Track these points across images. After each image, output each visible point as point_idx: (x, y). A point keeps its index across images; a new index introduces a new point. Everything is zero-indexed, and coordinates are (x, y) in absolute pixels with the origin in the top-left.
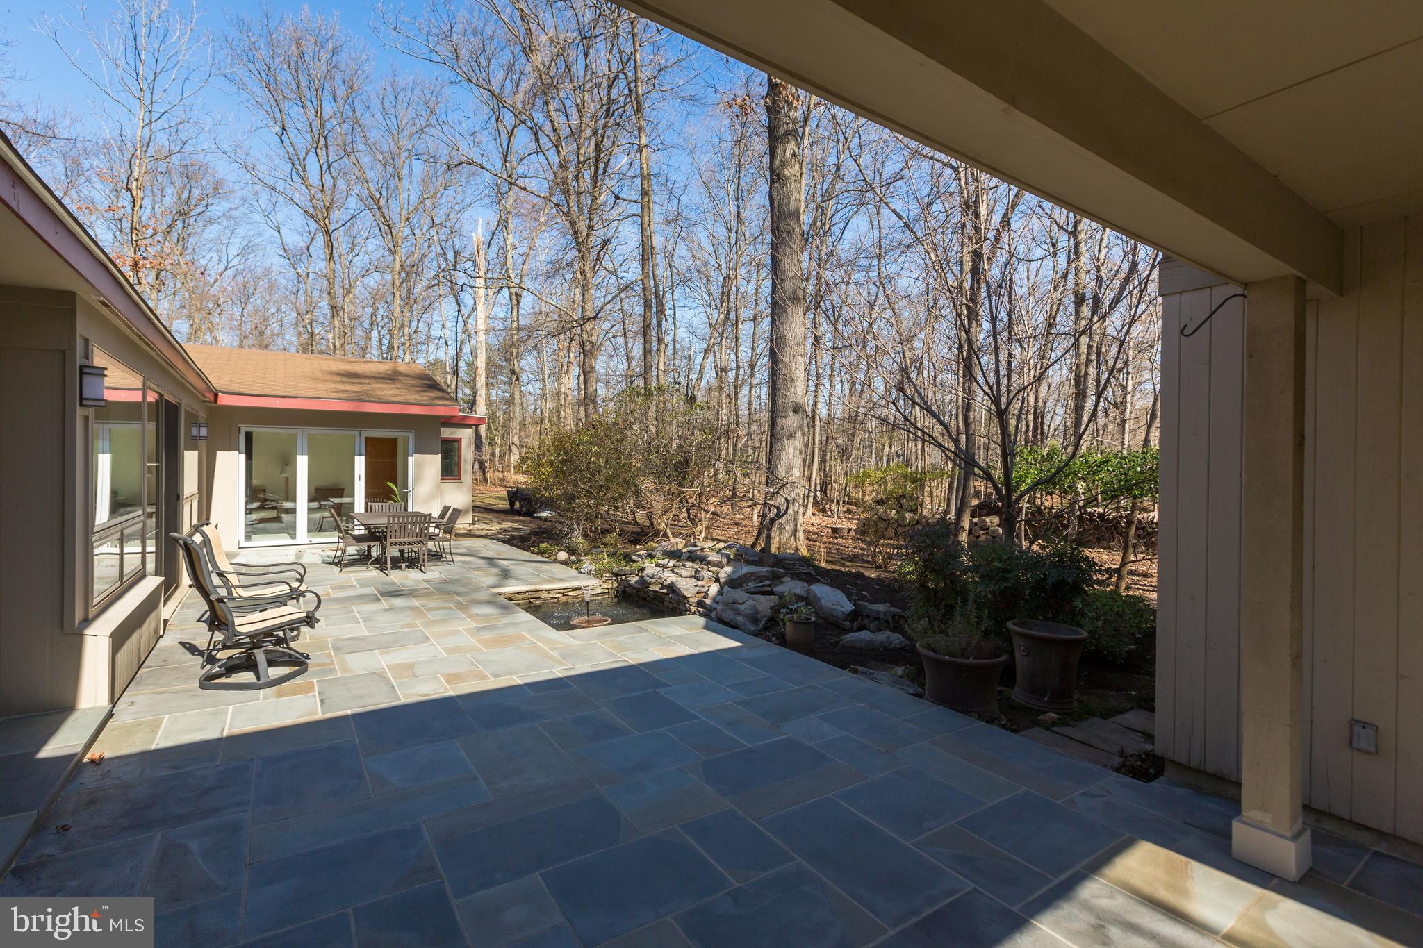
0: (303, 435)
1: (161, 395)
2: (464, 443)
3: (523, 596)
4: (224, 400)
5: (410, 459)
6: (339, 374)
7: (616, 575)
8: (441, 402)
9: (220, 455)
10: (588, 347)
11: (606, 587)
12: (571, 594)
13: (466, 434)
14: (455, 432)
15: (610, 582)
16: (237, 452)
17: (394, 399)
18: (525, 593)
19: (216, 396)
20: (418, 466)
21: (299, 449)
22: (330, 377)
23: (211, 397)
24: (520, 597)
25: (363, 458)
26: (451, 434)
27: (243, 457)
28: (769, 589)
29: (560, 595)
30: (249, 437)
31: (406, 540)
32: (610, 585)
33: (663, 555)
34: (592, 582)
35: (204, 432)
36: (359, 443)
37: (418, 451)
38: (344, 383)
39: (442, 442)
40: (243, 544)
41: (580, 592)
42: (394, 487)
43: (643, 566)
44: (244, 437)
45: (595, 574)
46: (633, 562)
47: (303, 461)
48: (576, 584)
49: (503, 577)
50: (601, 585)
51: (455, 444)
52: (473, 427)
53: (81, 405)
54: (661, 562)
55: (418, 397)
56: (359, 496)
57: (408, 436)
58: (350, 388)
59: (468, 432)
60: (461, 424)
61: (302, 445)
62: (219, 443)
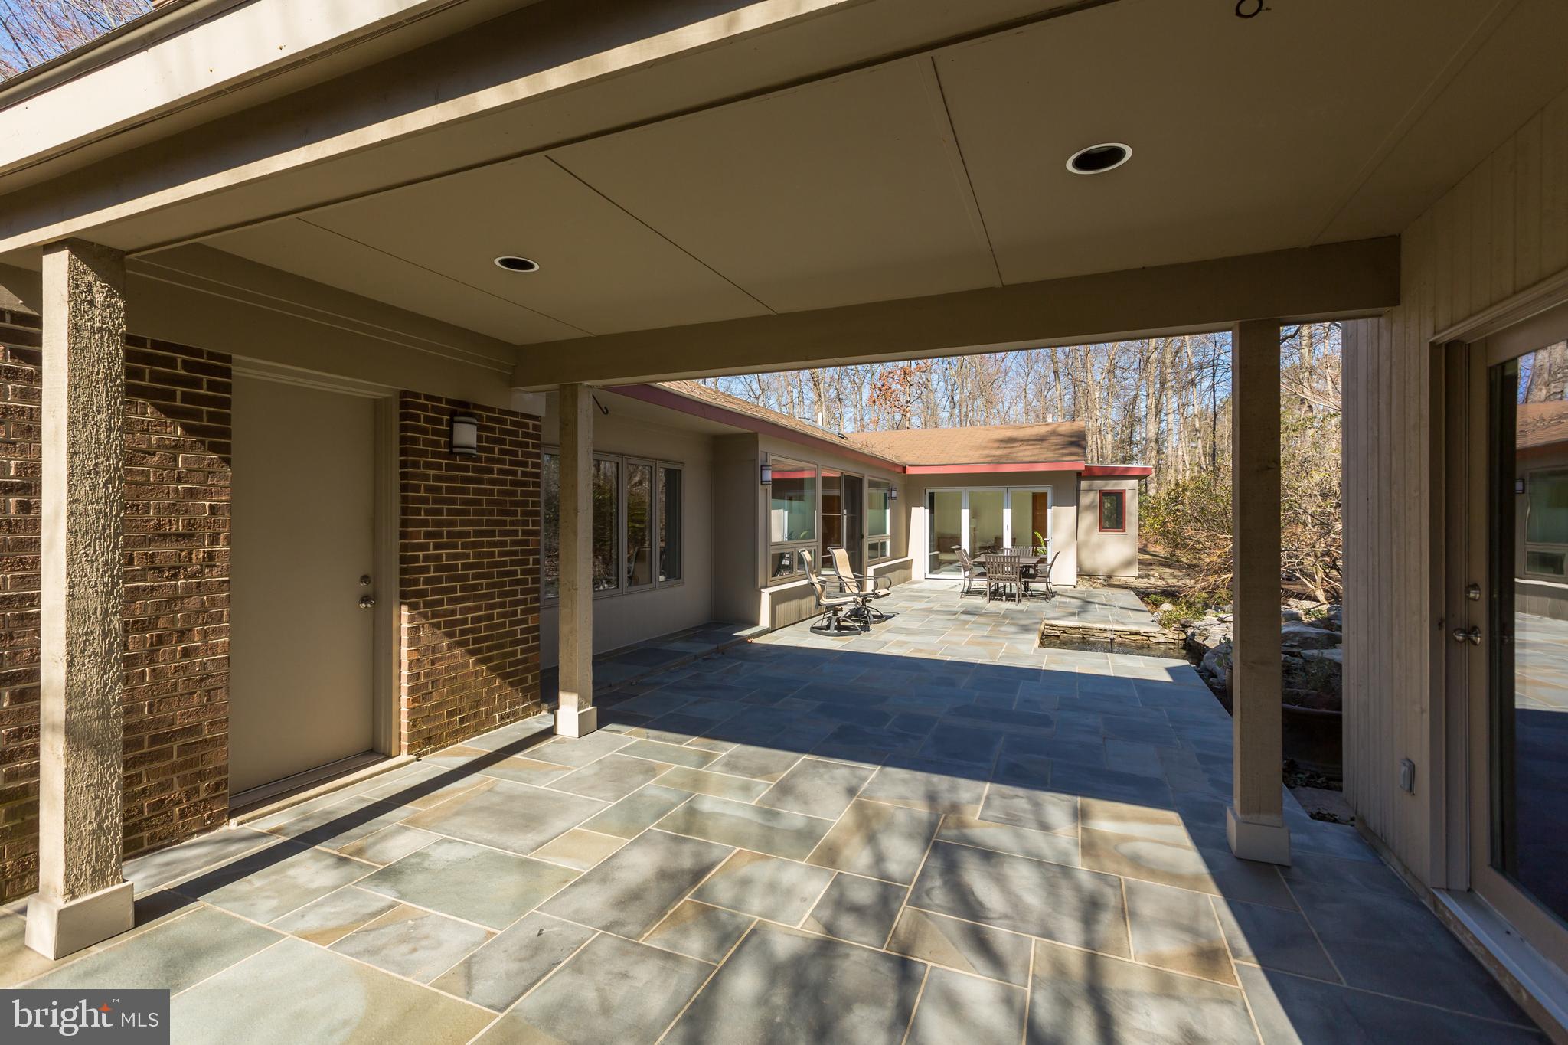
0: (965, 493)
1: (842, 473)
2: (1128, 495)
3: (1077, 631)
4: (911, 471)
5: (1049, 511)
6: (1002, 441)
7: (1184, 626)
9: (915, 509)
11: (1171, 636)
13: (1129, 486)
14: (1106, 485)
15: (1177, 632)
16: (923, 508)
18: (1079, 628)
19: (904, 468)
20: (1054, 516)
21: (963, 506)
22: (996, 445)
23: (899, 470)
24: (1073, 631)
25: (1010, 510)
26: (1115, 486)
27: (927, 510)
30: (932, 496)
31: (1010, 576)
32: (1173, 635)
34: (1154, 629)
35: (894, 494)
36: (1007, 499)
37: (1056, 503)
38: (998, 448)
39: (1104, 494)
40: (928, 576)
41: (1139, 637)
42: (1040, 537)
43: (1205, 618)
44: (927, 496)
45: (1163, 624)
46: (1205, 614)
47: (965, 514)
48: (1134, 628)
49: (1073, 614)
50: (1164, 634)
51: (1118, 497)
52: (1140, 478)
53: (761, 484)
54: (1222, 615)
55: (1050, 455)
56: (1007, 543)
57: (1047, 489)
58: (999, 452)
59: (1134, 483)
60: (1124, 476)
61: (965, 501)
62: (911, 501)
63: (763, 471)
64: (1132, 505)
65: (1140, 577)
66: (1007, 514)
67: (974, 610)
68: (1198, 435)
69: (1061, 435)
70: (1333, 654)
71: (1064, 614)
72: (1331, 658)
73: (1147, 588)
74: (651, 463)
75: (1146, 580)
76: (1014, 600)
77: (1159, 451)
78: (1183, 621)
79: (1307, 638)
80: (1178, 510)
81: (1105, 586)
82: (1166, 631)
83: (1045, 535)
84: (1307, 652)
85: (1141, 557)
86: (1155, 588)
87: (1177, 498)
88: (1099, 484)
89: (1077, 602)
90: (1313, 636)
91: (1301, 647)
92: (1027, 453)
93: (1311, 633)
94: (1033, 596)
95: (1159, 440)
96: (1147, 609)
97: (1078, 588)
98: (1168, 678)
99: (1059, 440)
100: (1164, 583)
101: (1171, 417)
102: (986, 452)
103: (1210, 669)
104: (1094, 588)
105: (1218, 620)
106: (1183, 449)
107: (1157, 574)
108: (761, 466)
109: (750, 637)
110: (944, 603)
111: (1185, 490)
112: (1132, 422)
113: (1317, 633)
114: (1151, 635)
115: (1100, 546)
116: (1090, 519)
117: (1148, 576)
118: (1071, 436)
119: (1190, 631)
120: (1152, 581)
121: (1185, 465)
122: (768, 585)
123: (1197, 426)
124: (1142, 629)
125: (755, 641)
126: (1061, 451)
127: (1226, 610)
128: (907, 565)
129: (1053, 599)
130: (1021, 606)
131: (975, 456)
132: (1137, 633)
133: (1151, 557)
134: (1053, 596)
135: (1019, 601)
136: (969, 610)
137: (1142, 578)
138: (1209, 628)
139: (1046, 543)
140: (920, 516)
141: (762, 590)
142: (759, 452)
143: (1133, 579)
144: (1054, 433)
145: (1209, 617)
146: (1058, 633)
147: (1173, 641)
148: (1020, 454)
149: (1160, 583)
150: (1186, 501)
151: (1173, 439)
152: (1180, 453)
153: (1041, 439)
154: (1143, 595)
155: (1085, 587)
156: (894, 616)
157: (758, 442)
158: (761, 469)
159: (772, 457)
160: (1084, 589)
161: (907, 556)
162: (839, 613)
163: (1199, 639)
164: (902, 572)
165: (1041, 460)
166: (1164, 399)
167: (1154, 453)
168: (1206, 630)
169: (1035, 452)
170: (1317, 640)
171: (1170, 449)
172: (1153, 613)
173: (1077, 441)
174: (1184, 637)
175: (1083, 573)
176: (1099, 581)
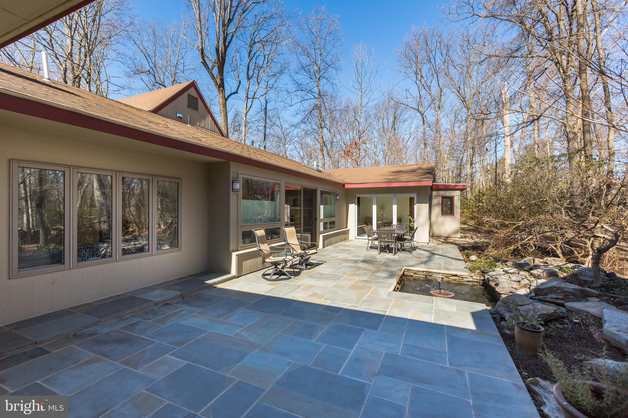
0: (374, 197)
1: (302, 187)
2: (456, 198)
3: (422, 273)
4: (347, 186)
5: (415, 206)
6: (394, 172)
7: (483, 273)
8: (424, 180)
9: (350, 205)
10: (571, 136)
11: (475, 278)
12: (451, 277)
13: (456, 194)
14: (451, 193)
15: (479, 275)
16: (354, 204)
17: (404, 180)
18: (424, 272)
19: (344, 185)
20: (419, 209)
22: (389, 174)
23: (341, 186)
24: (420, 273)
25: (396, 206)
26: (450, 194)
27: (356, 206)
28: (563, 302)
29: (444, 277)
30: (359, 198)
31: (390, 240)
32: (476, 277)
33: (513, 265)
34: (465, 274)
35: (338, 197)
36: (395, 200)
37: (419, 202)
38: (391, 175)
39: (444, 198)
40: (357, 237)
41: (457, 278)
42: (411, 219)
43: (496, 269)
44: (356, 199)
45: (472, 270)
46: (495, 266)
47: (375, 207)
48: (454, 273)
49: (422, 263)
50: (472, 277)
51: (451, 199)
52: (461, 190)
53: (233, 191)
54: (506, 269)
55: (416, 178)
56: (395, 222)
57: (415, 196)
58: (391, 177)
59: (458, 192)
60: (454, 189)
61: (374, 201)
62: (348, 201)
63: (234, 184)
64: (457, 203)
65: (462, 237)
66: (395, 207)
67: (370, 259)
68: (489, 172)
69: (424, 169)
70: (588, 307)
71: (417, 262)
72: (588, 311)
73: (465, 244)
74: (147, 178)
75: (464, 239)
76: (392, 252)
77: (472, 180)
78: (482, 269)
79: (566, 292)
80: (479, 205)
81: (443, 242)
82: (473, 274)
83: (413, 218)
84: (569, 304)
85: (463, 226)
86: (468, 244)
87: (479, 199)
88: (442, 193)
89: (427, 254)
90: (570, 291)
91: (564, 300)
92: (405, 178)
93: (569, 288)
94: (404, 250)
95: (472, 175)
96: (462, 258)
97: (430, 244)
98: (472, 326)
99: (421, 171)
100: (473, 241)
101: (477, 165)
102: (385, 177)
103: (501, 314)
104: (438, 244)
105: (503, 271)
106: (482, 179)
107: (470, 236)
108: (233, 181)
109: (215, 283)
110: (356, 254)
111: (483, 195)
112: (460, 167)
113: (573, 289)
114: (463, 276)
115: (443, 223)
116: (437, 210)
117: (465, 237)
118: (427, 169)
119: (486, 277)
120: (467, 240)
121: (483, 186)
122: (239, 249)
123: (489, 168)
124: (459, 273)
125: (219, 286)
126: (421, 177)
127: (508, 265)
128: (347, 232)
129: (414, 252)
130: (396, 257)
131: (380, 179)
132: (456, 276)
133: (468, 226)
134: (415, 250)
135: (395, 254)
136: (366, 259)
137: (463, 238)
138: (498, 277)
139: (414, 221)
140: (353, 209)
141: (232, 253)
142: (231, 173)
143: (458, 239)
144: (420, 168)
145: (498, 269)
146: (412, 274)
147: (476, 280)
148: (400, 178)
149: (471, 241)
150: (484, 201)
151: (478, 175)
152: (481, 181)
153: (413, 171)
154: (462, 248)
155: (434, 243)
156: (322, 264)
157: (229, 166)
158: (233, 183)
159: (242, 176)
160: (432, 245)
161: (347, 228)
162: (278, 266)
163: (492, 284)
164: (343, 236)
165: (412, 181)
166: (474, 159)
167: (470, 181)
168: (497, 278)
169: (408, 177)
170: (573, 294)
171: (477, 179)
172: (466, 262)
173: (431, 172)
174: (483, 278)
175: (432, 236)
176: (441, 240)
